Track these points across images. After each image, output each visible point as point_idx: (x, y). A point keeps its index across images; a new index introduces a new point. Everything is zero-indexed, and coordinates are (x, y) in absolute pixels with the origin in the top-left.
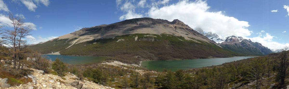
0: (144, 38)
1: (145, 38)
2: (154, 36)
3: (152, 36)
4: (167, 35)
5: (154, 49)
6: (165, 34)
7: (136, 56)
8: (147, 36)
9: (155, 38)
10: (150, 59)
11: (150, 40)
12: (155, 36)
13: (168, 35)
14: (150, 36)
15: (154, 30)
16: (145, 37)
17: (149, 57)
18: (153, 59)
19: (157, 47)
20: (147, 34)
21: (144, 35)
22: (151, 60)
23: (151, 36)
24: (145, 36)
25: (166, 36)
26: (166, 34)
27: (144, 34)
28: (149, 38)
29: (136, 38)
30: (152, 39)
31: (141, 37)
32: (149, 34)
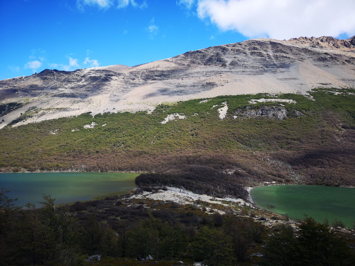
0: (251, 109)
1: (253, 111)
2: (284, 101)
3: (276, 100)
4: (337, 93)
5: (289, 143)
6: (326, 89)
7: (228, 168)
8: (261, 100)
9: (288, 107)
10: (278, 179)
11: (270, 115)
12: (287, 101)
13: (340, 90)
14: (269, 100)
15: (281, 79)
16: (251, 106)
17: (275, 173)
18: (288, 181)
19: (298, 140)
20: (259, 96)
21: (249, 100)
22: (282, 182)
23: (273, 100)
24: (253, 102)
25: (332, 94)
26: (329, 90)
27: (247, 96)
28: (266, 108)
29: (223, 112)
30: (279, 110)
31: (240, 106)
32: (265, 96)
